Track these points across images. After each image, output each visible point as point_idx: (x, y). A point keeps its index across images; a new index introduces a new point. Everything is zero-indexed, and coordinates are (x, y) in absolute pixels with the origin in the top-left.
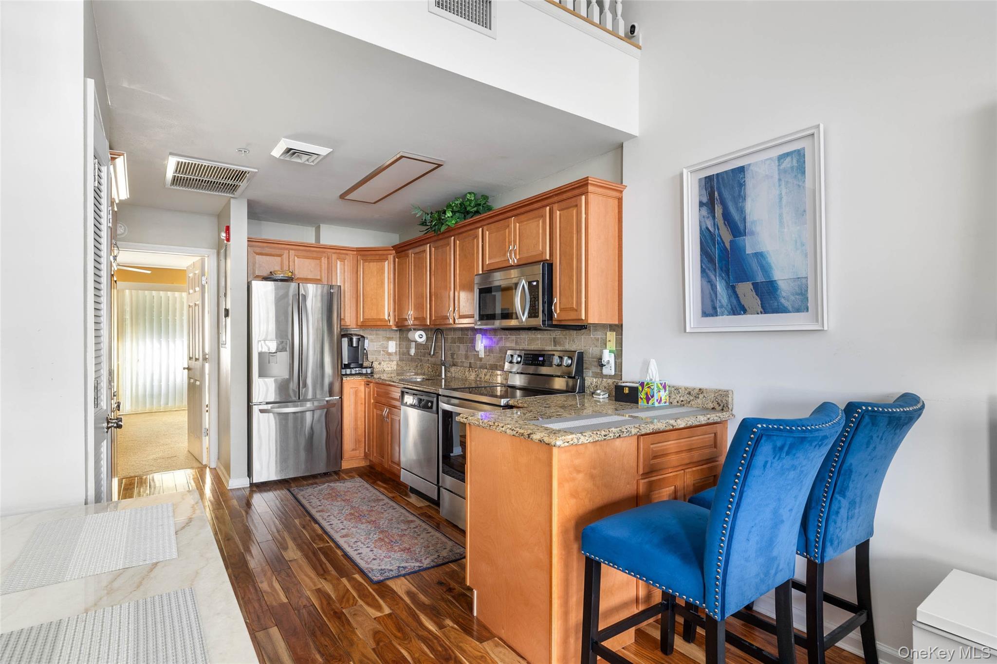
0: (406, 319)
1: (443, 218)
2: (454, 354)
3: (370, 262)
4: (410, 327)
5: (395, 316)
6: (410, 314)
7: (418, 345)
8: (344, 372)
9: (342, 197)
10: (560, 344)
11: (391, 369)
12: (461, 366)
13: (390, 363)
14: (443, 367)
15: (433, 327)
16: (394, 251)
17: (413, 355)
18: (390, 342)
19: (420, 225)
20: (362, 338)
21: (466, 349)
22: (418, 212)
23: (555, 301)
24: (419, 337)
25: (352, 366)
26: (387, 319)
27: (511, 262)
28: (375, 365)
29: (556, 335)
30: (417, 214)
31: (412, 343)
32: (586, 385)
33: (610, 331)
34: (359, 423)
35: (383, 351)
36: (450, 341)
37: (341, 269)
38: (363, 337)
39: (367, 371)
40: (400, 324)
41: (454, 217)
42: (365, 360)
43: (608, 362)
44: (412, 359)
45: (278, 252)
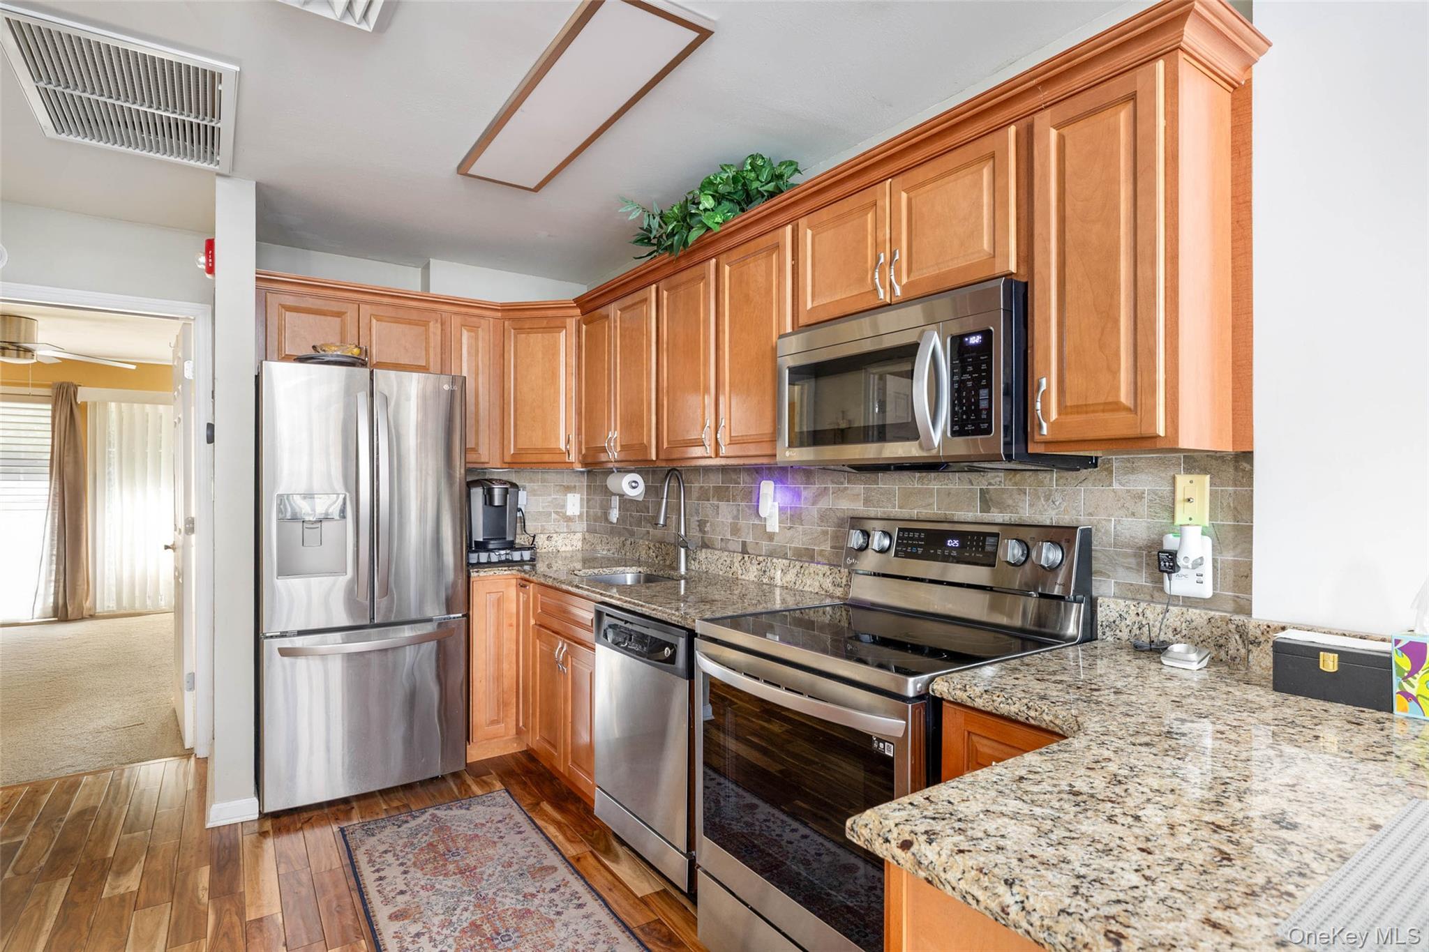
0: (604, 450)
1: (693, 211)
2: (706, 522)
3: (529, 333)
4: (610, 465)
5: (580, 443)
6: (613, 440)
7: (626, 502)
8: (473, 558)
9: (463, 169)
10: (1003, 507)
11: (571, 549)
12: (723, 550)
13: (572, 536)
14: (683, 550)
15: (664, 464)
16: (579, 311)
17: (615, 521)
18: (569, 495)
19: (636, 242)
20: (512, 488)
21: (735, 512)
22: (633, 210)
23: (1043, 387)
24: (631, 486)
25: (491, 546)
26: (564, 449)
27: (882, 296)
28: (541, 541)
29: (990, 484)
30: (630, 213)
31: (613, 498)
32: (1099, 619)
33: (1188, 471)
34: (505, 666)
35: (557, 513)
36: (695, 494)
37: (469, 347)
38: (514, 485)
39: (522, 556)
40: (589, 460)
41: (720, 208)
42: (519, 531)
43: (1199, 563)
44: (613, 530)
45: (335, 306)
